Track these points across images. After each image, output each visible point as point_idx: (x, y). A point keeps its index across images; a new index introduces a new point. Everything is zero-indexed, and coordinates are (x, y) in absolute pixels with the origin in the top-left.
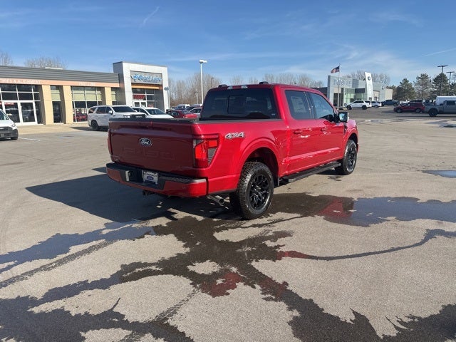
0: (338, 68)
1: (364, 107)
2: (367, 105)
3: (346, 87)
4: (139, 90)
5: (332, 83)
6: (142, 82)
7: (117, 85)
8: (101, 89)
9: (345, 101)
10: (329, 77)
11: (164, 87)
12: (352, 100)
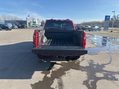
0: (29, 16)
1: (37, 27)
2: (38, 26)
3: (31, 21)
5: (27, 20)
9: (31, 25)
10: (27, 18)
12: (33, 25)
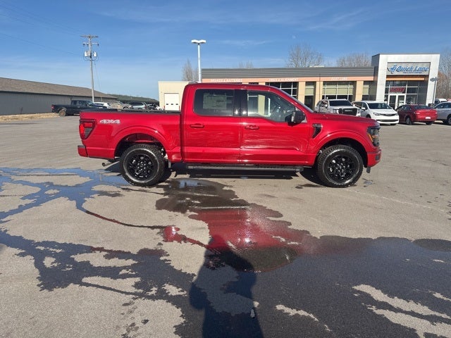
4: (397, 83)
6: (401, 73)
7: (371, 78)
8: (354, 83)
11: (430, 78)
